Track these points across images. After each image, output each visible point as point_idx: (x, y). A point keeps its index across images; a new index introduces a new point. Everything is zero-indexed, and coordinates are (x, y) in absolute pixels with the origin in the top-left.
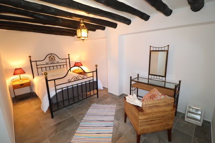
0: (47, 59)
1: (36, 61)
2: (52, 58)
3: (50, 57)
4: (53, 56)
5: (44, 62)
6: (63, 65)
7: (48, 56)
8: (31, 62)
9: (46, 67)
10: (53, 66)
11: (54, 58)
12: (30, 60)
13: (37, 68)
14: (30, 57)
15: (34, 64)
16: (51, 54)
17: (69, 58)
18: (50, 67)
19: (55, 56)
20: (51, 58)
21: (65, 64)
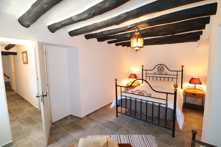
0: (156, 69)
1: (146, 70)
2: (161, 69)
3: (159, 67)
4: (162, 67)
5: (152, 72)
6: (172, 78)
7: (157, 67)
8: (143, 70)
9: (153, 77)
10: (160, 77)
11: (163, 69)
12: (143, 69)
13: (146, 76)
14: (143, 66)
15: (144, 72)
16: (161, 64)
17: (182, 71)
18: (157, 77)
19: (164, 67)
20: (159, 69)
21: (176, 77)
